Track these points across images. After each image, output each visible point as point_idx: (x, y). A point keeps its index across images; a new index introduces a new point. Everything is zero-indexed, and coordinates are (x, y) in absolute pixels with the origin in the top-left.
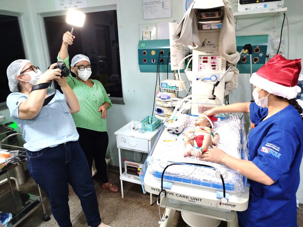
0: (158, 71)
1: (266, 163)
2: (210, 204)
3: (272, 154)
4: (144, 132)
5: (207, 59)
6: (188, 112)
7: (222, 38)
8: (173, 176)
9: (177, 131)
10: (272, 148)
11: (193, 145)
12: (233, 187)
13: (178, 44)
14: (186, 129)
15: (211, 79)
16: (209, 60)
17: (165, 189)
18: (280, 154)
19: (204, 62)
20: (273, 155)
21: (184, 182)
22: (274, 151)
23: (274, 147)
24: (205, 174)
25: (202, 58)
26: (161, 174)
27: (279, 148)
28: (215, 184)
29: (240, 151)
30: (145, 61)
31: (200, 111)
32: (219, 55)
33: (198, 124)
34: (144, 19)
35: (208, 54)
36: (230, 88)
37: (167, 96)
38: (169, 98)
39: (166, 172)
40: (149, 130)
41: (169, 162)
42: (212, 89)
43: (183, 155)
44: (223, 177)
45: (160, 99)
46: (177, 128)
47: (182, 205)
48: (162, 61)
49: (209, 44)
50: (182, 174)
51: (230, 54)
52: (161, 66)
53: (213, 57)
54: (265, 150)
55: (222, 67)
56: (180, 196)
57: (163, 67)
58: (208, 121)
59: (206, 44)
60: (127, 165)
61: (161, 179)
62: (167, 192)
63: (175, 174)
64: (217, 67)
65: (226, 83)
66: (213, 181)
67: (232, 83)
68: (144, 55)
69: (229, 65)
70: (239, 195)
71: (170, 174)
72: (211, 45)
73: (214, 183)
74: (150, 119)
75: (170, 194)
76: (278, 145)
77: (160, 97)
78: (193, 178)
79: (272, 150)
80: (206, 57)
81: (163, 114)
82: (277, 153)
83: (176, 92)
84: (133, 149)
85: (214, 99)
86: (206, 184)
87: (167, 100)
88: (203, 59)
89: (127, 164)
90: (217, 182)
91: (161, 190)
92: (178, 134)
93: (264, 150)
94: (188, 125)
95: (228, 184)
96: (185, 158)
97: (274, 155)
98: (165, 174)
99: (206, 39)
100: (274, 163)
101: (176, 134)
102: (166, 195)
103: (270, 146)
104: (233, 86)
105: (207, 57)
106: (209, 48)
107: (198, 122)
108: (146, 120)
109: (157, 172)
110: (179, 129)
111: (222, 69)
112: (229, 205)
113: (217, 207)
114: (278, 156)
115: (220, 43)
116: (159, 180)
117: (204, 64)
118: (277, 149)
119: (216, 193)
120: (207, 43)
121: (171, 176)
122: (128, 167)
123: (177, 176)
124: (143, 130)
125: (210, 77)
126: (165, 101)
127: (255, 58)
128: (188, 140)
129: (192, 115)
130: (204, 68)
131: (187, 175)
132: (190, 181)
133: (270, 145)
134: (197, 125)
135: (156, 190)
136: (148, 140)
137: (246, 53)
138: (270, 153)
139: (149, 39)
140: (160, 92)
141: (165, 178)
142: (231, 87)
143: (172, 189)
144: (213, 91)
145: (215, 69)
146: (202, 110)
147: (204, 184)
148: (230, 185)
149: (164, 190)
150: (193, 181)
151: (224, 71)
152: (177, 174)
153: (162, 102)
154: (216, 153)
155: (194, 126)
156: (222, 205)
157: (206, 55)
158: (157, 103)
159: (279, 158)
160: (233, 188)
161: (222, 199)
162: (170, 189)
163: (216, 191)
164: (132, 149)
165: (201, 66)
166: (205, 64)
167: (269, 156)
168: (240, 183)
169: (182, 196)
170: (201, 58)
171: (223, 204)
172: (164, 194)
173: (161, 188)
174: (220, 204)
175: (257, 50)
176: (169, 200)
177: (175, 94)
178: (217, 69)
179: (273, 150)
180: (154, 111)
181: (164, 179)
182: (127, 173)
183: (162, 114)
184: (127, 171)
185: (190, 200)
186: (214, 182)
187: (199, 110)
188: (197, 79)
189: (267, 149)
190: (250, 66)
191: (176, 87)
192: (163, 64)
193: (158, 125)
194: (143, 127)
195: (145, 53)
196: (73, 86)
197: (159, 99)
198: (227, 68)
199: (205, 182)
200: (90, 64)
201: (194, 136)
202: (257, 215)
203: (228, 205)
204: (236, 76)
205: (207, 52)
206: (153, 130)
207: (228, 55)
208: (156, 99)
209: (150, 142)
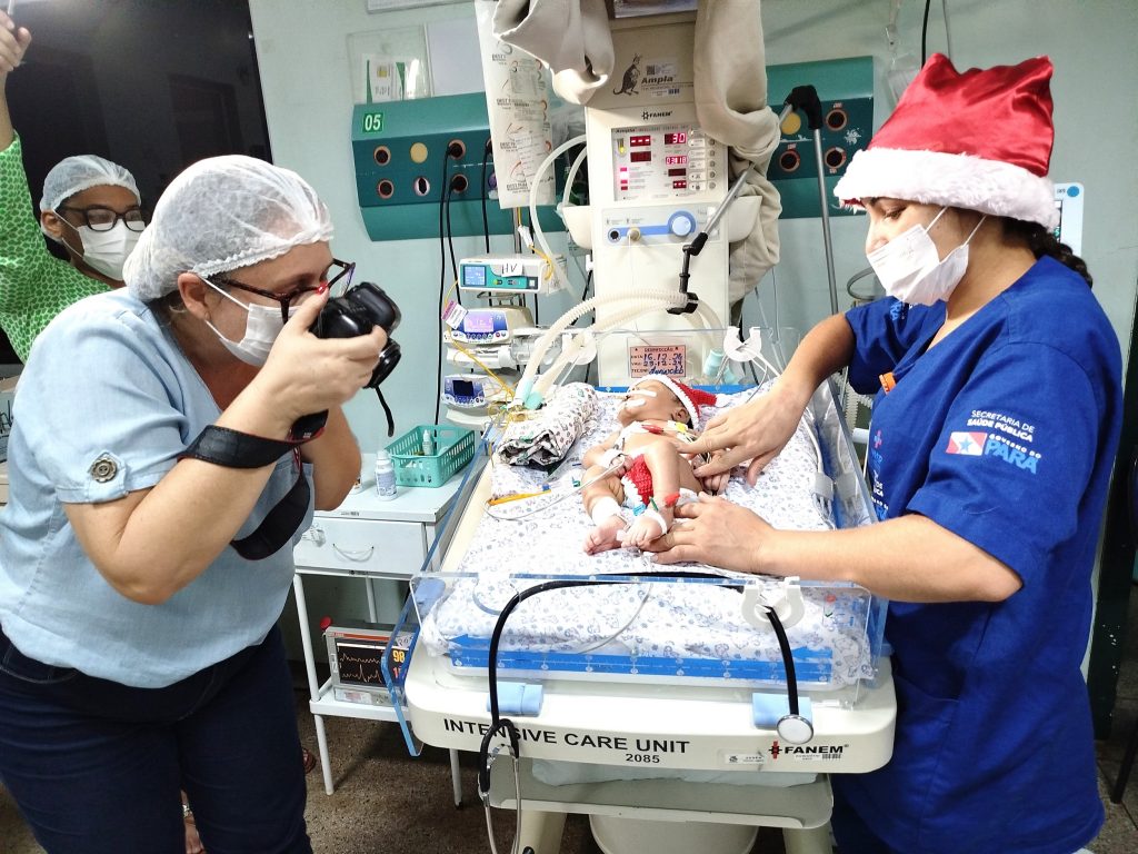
0: (445, 231)
1: (976, 499)
2: (728, 757)
3: (1000, 458)
4: (403, 493)
5: (649, 144)
6: (589, 374)
7: (709, 32)
8: (545, 648)
9: (547, 454)
10: (998, 432)
11: (622, 501)
12: (826, 660)
13: (519, 97)
14: (583, 440)
15: (670, 231)
16: (657, 146)
17: (513, 719)
18: (1039, 456)
19: (636, 157)
20: (1005, 458)
21: (597, 669)
22: (1008, 442)
23: (1008, 425)
24: (691, 622)
25: (627, 142)
26: (487, 648)
27: (1031, 429)
28: (744, 658)
29: (830, 507)
30: (386, 189)
31: (634, 367)
32: (697, 125)
33: (633, 412)
34: (370, 8)
35: (651, 122)
36: (749, 266)
37: (491, 321)
38: (499, 327)
39: (510, 632)
40: (426, 479)
41: (518, 576)
42: (680, 270)
43: (583, 545)
44: (781, 619)
45: (463, 338)
46: (546, 437)
47: (594, 784)
48: (459, 184)
49: (654, 79)
50: (584, 634)
51: (745, 110)
52: (455, 207)
53: (672, 136)
54: (965, 445)
55: (713, 175)
56: (587, 740)
57: (466, 212)
58: (678, 400)
59: (640, 80)
60: (339, 644)
61: (485, 671)
62: (521, 733)
63: (554, 638)
64: (690, 176)
65: (733, 247)
66: (731, 645)
67: (756, 244)
68: (380, 164)
69: (739, 167)
70: (856, 696)
71: (530, 638)
72: (660, 80)
73: (738, 656)
74: (426, 437)
75: (536, 739)
76: (1023, 416)
77: (461, 328)
78: (641, 647)
79: (998, 438)
80: (644, 138)
81: (480, 404)
82: (1024, 450)
83: (530, 304)
84: (359, 572)
85: (690, 308)
86: (703, 666)
87: (495, 339)
88: (632, 145)
89: (337, 640)
90: (752, 647)
91: (491, 724)
92: (550, 469)
93: (960, 447)
94: (592, 425)
95: (804, 651)
96: (594, 559)
97: (1011, 461)
98: (504, 647)
99: (637, 59)
100: (1014, 493)
101: (542, 468)
102: (515, 745)
103: (990, 424)
104: (761, 258)
105: (649, 137)
106: (655, 95)
107: (632, 405)
108: (410, 441)
109: (463, 640)
110: (553, 442)
111: (712, 186)
112: (814, 751)
113: (760, 767)
114: (1031, 461)
115: (698, 62)
116: (480, 679)
117: (636, 168)
118: (1021, 435)
119: (750, 702)
120: (641, 73)
121: (537, 647)
122: (341, 651)
123: (562, 644)
124: (398, 482)
125: (666, 223)
126: (482, 341)
127: (832, 150)
128: (599, 481)
129: (604, 390)
130: (638, 184)
131: (607, 632)
132: (626, 659)
133: (989, 419)
134: (629, 418)
135: (466, 727)
136: (424, 524)
137: (797, 133)
138: (992, 451)
139: (399, 98)
140: (458, 307)
141: (508, 665)
142: (754, 262)
143: (542, 712)
144: (685, 276)
145: (685, 187)
146: (642, 360)
147: (695, 667)
148: (812, 654)
149: (507, 723)
150: (642, 660)
151: (721, 192)
152: (561, 634)
153: (471, 351)
154: (727, 523)
155: (618, 426)
156: (782, 753)
157: (641, 129)
158: (450, 355)
159: (1034, 471)
160: (829, 667)
161: (782, 726)
162: (534, 714)
163: (747, 695)
164: (352, 572)
165: (624, 176)
166: (642, 165)
167: (990, 466)
168: (854, 639)
169: (596, 743)
170: (621, 143)
171: (787, 750)
172: (508, 741)
173: (489, 716)
174: (775, 750)
175: (837, 120)
176: (535, 771)
177: (527, 314)
178: (691, 187)
179: (1004, 440)
180: (443, 395)
181: (500, 672)
182: (343, 680)
183: (475, 404)
184: (341, 672)
185: (634, 751)
186: (739, 652)
187: (634, 360)
188: (614, 235)
189: (978, 442)
190: (820, 188)
191: (529, 279)
192: (462, 198)
193: (461, 461)
194: (399, 471)
195: (382, 156)
196: (56, 298)
197: (458, 338)
198: (732, 181)
199: (696, 656)
200: (140, 202)
201: (622, 458)
202: (939, 782)
203: (808, 749)
204: (767, 217)
205: (646, 116)
206: (444, 481)
207: (735, 114)
208: (444, 340)
209: (431, 531)
